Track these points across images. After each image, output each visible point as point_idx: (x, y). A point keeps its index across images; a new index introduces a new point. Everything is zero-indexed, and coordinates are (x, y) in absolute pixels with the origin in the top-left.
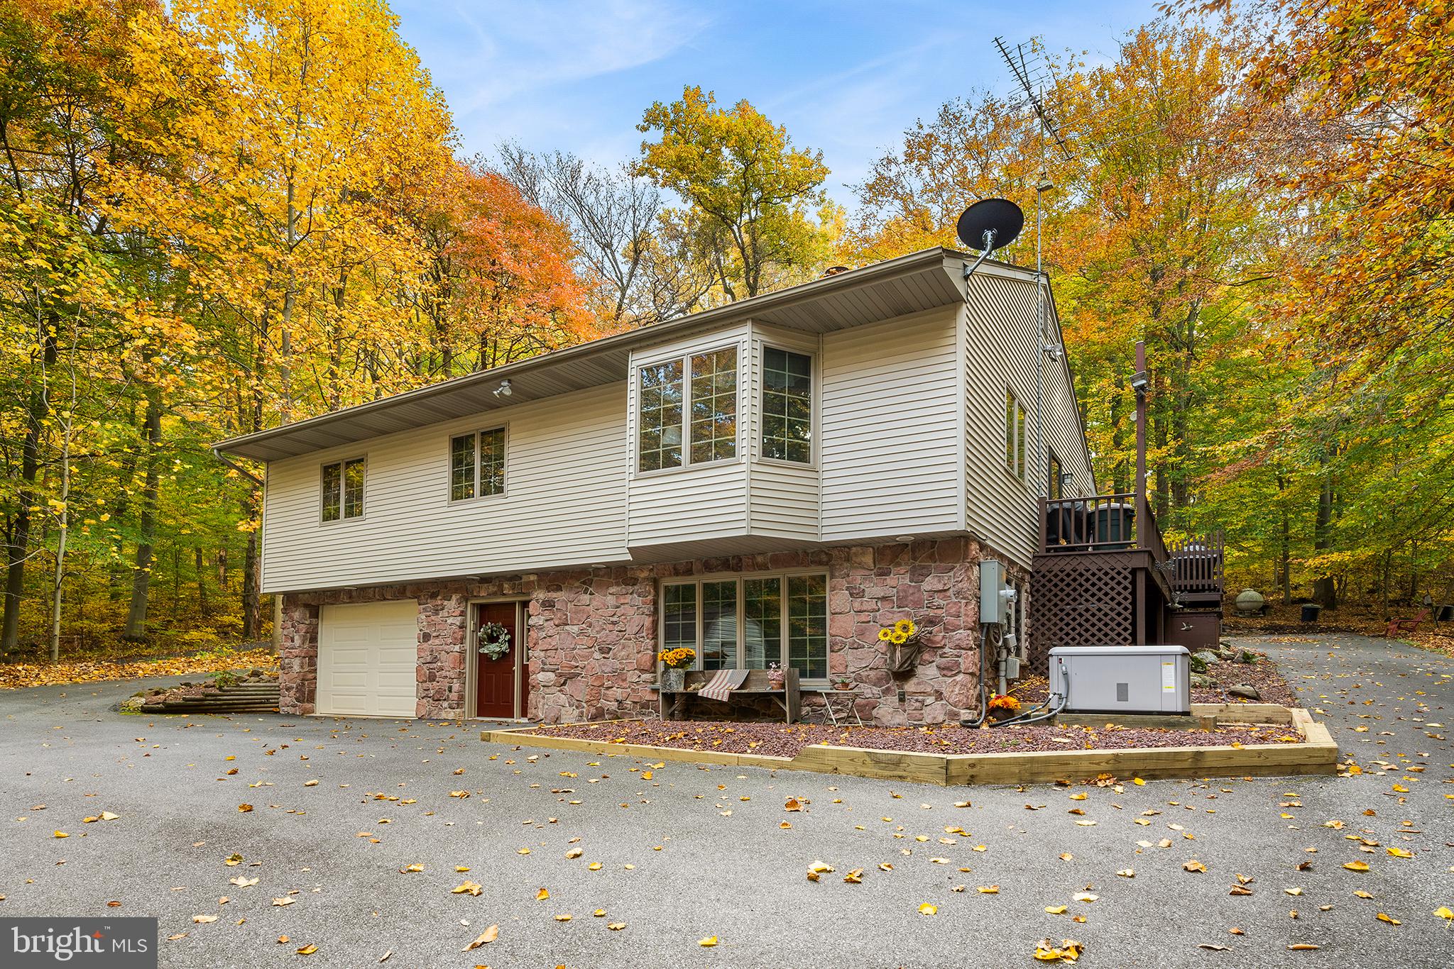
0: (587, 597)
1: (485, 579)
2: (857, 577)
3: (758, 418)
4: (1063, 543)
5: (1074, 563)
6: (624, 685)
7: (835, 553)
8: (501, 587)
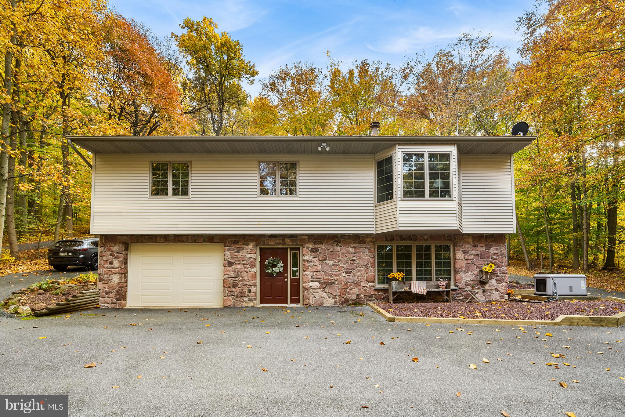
0: (338, 248)
2: (466, 246)
6: (359, 287)
7: (457, 237)
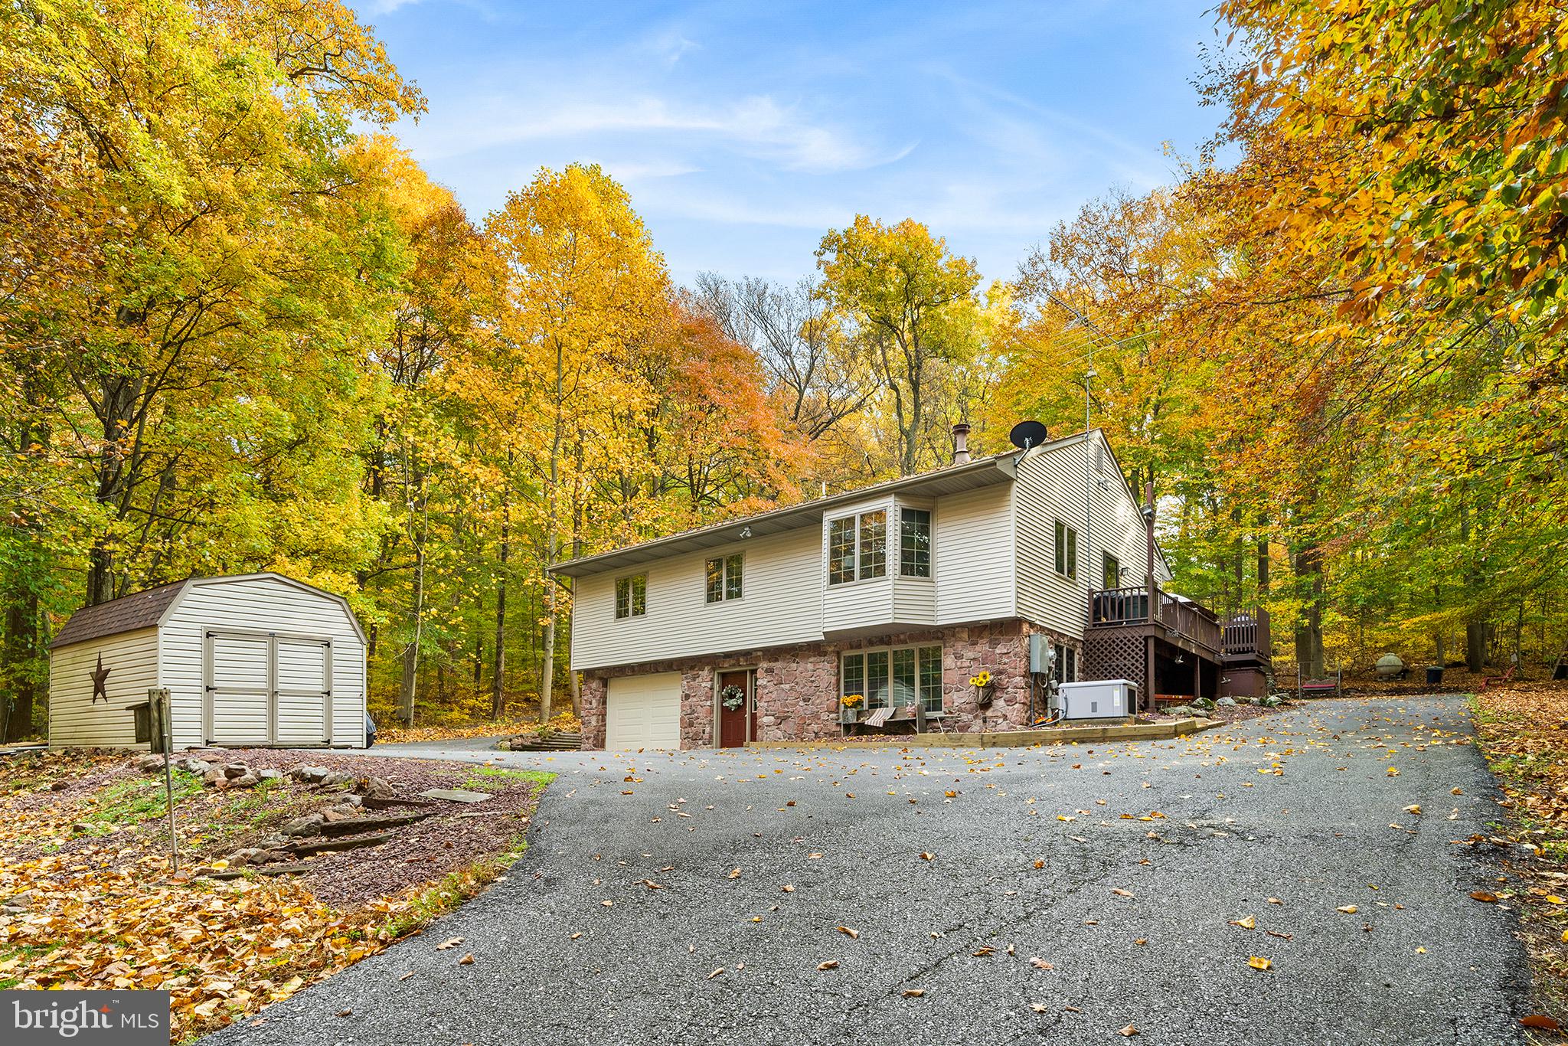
0: (795, 665)
1: (728, 655)
2: (959, 645)
3: (899, 552)
4: (1104, 620)
5: (1110, 634)
6: (819, 722)
7: (946, 632)
8: (738, 660)
